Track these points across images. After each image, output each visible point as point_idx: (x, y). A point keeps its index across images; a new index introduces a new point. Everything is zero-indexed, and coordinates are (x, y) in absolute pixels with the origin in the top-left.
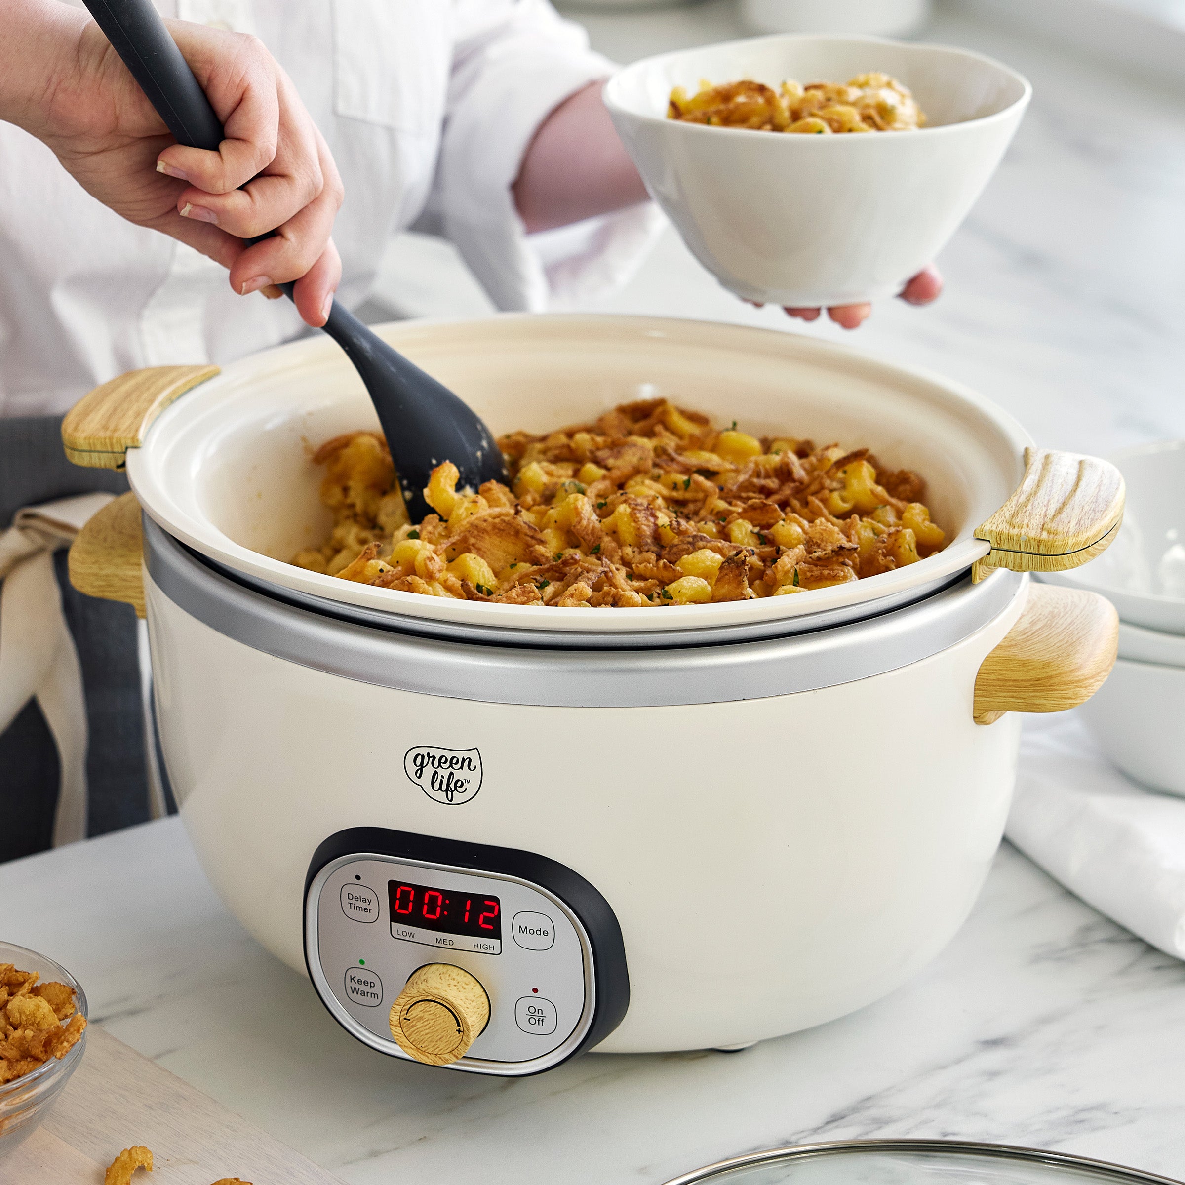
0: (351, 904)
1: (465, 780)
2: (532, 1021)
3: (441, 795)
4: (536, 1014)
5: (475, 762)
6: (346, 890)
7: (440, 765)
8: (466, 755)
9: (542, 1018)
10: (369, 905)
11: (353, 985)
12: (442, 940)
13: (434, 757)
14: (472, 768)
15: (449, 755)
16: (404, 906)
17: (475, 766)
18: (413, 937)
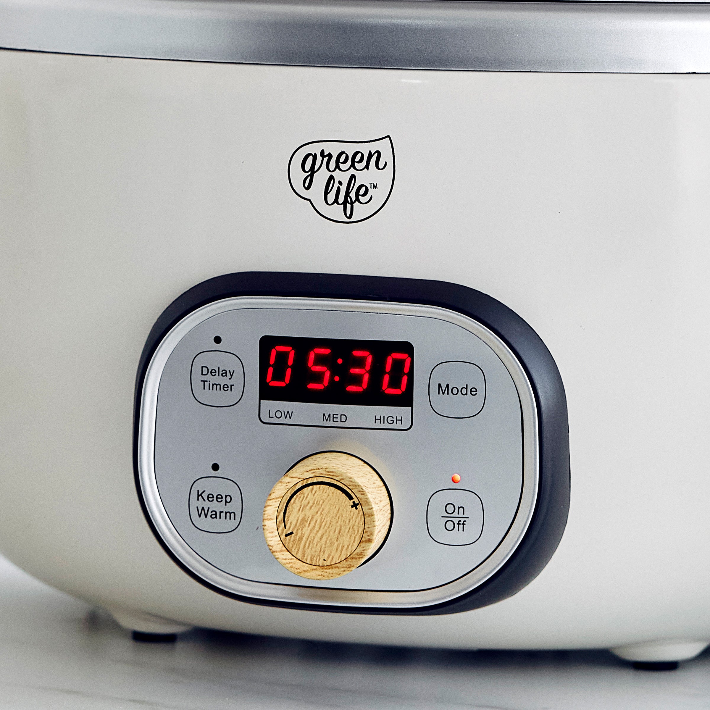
0: (204, 381)
1: (371, 184)
2: (450, 526)
3: (337, 211)
4: (455, 514)
5: (386, 157)
6: (200, 361)
7: (337, 167)
8: (373, 147)
9: (463, 520)
10: (230, 379)
11: (201, 504)
12: (331, 416)
13: (330, 156)
14: (381, 166)
15: (350, 149)
16: (279, 375)
17: (386, 163)
18: (290, 418)
